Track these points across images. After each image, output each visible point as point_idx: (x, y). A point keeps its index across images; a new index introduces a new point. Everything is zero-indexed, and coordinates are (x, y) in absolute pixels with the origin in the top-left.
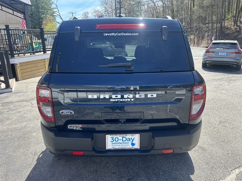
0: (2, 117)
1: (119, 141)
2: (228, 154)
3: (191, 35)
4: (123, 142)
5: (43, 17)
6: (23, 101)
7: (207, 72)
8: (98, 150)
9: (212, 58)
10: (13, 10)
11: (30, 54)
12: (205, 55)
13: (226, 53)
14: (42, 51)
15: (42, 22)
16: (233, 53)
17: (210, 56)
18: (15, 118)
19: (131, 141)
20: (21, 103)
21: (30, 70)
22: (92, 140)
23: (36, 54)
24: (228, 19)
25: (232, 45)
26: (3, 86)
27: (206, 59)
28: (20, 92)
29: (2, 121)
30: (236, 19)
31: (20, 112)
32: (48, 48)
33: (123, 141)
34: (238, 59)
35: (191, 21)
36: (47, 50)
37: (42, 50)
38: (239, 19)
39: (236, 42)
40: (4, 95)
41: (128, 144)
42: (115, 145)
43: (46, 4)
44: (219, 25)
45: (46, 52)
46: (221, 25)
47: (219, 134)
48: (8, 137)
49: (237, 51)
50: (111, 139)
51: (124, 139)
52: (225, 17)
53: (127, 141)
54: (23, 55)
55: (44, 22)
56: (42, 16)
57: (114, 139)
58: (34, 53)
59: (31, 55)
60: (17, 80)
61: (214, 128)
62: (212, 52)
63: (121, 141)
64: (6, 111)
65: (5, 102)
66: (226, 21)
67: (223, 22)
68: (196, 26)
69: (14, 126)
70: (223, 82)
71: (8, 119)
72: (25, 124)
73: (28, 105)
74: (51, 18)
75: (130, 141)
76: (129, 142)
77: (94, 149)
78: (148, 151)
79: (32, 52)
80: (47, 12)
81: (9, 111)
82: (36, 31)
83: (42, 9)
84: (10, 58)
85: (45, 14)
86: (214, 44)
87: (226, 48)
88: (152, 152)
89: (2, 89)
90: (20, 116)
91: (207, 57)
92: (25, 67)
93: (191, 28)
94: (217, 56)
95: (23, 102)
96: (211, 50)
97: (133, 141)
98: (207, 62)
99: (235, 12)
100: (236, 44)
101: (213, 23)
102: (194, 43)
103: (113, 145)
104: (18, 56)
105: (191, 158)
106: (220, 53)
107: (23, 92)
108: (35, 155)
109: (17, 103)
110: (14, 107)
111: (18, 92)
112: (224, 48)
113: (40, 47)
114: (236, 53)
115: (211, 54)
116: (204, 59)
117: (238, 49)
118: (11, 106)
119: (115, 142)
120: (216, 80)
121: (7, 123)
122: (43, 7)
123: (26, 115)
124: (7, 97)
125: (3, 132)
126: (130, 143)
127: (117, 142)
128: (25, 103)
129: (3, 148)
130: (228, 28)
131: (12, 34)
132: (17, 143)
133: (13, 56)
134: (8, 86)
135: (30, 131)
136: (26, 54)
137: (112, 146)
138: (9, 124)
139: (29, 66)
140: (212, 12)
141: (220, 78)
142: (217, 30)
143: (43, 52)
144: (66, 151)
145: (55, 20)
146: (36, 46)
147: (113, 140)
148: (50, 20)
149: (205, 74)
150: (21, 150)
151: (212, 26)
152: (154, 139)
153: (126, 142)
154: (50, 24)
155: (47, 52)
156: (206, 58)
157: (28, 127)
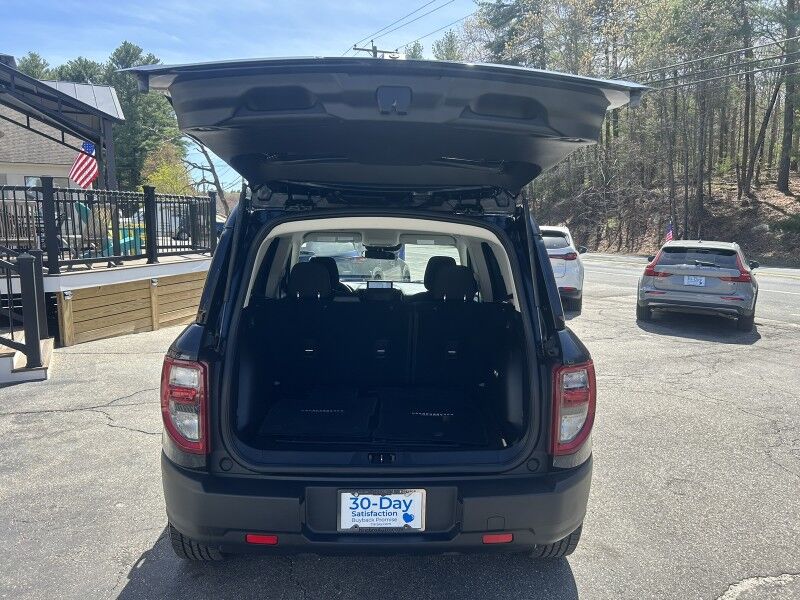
0: (19, 454)
1: (372, 508)
2: (678, 568)
3: (610, 217)
4: (382, 510)
5: (148, 145)
6: (82, 408)
7: (649, 335)
8: (316, 531)
9: (664, 291)
10: (64, 131)
11: (106, 264)
12: (643, 283)
13: (703, 279)
14: (143, 257)
15: (142, 161)
16: (725, 279)
17: (657, 285)
18: (61, 457)
19: (404, 507)
20: (75, 413)
21: (101, 314)
22: (301, 502)
23: (125, 263)
24: (721, 175)
25: (722, 257)
26: (20, 359)
27: (648, 296)
28: (71, 382)
29: (21, 465)
30: (744, 174)
31: (75, 440)
32: (163, 247)
33: (381, 508)
34: (743, 296)
35: (607, 176)
36: (160, 251)
37: (144, 252)
38: (755, 174)
39: (733, 246)
40: (22, 388)
41: (395, 517)
42: (361, 517)
43: (159, 108)
44: (693, 192)
45: (157, 261)
46: (701, 190)
47: (660, 515)
48: (42, 511)
49: (736, 273)
50: (350, 503)
51: (386, 503)
52: (710, 169)
53: (391, 509)
54: (84, 266)
55: (148, 162)
56: (144, 143)
57: (358, 502)
58: (118, 262)
59: (109, 266)
60: (58, 344)
61: (651, 496)
62: (665, 275)
63: (376, 509)
64: (30, 436)
65: (25, 409)
66: (715, 181)
67: (706, 182)
68: (623, 193)
69: (58, 482)
70: (693, 366)
71: (39, 460)
72: (89, 476)
73: (98, 423)
74: (173, 149)
75: (400, 507)
76: (398, 511)
77: (305, 530)
78: (446, 537)
79: (112, 259)
80: (161, 131)
81: (40, 438)
82: (132, 195)
83: (145, 123)
84: (46, 276)
85: (154, 137)
86: (668, 250)
87: (703, 265)
88: (459, 540)
89: (14, 371)
90: (74, 453)
91: (649, 289)
92: (86, 304)
93: (608, 196)
94: (678, 288)
95: (83, 413)
96: (662, 269)
97: (407, 507)
98: (651, 304)
99: (741, 154)
100: (732, 253)
101: (673, 185)
102: (621, 243)
103: (356, 518)
104: (69, 269)
105: (576, 577)
106: (686, 278)
107: (81, 382)
108: (124, 564)
109: (62, 414)
110: (55, 425)
111: (65, 382)
112: (697, 264)
113: (138, 242)
114: (734, 279)
115: (660, 282)
116: (641, 294)
117: (738, 267)
118: (46, 423)
119: (360, 510)
120: (676, 360)
121: (38, 471)
122: (148, 115)
123: (93, 451)
124: (31, 395)
125: (27, 497)
126: (400, 513)
127: (368, 511)
128: (87, 415)
129: (29, 543)
130: (719, 203)
131: (58, 202)
132: (69, 530)
133: (54, 270)
134: (34, 361)
135: (108, 497)
136: (94, 265)
137: (354, 520)
138: (43, 476)
139: (102, 301)
140: (672, 154)
141: (688, 353)
142: (686, 206)
143: (146, 260)
144: (230, 533)
145: (185, 155)
146: (127, 240)
147: (355, 506)
148: (167, 156)
149: (643, 339)
150: (84, 549)
151: (672, 194)
152: (462, 502)
153: (389, 510)
154: (166, 169)
155: (159, 259)
156: (648, 292)
157: (102, 485)
